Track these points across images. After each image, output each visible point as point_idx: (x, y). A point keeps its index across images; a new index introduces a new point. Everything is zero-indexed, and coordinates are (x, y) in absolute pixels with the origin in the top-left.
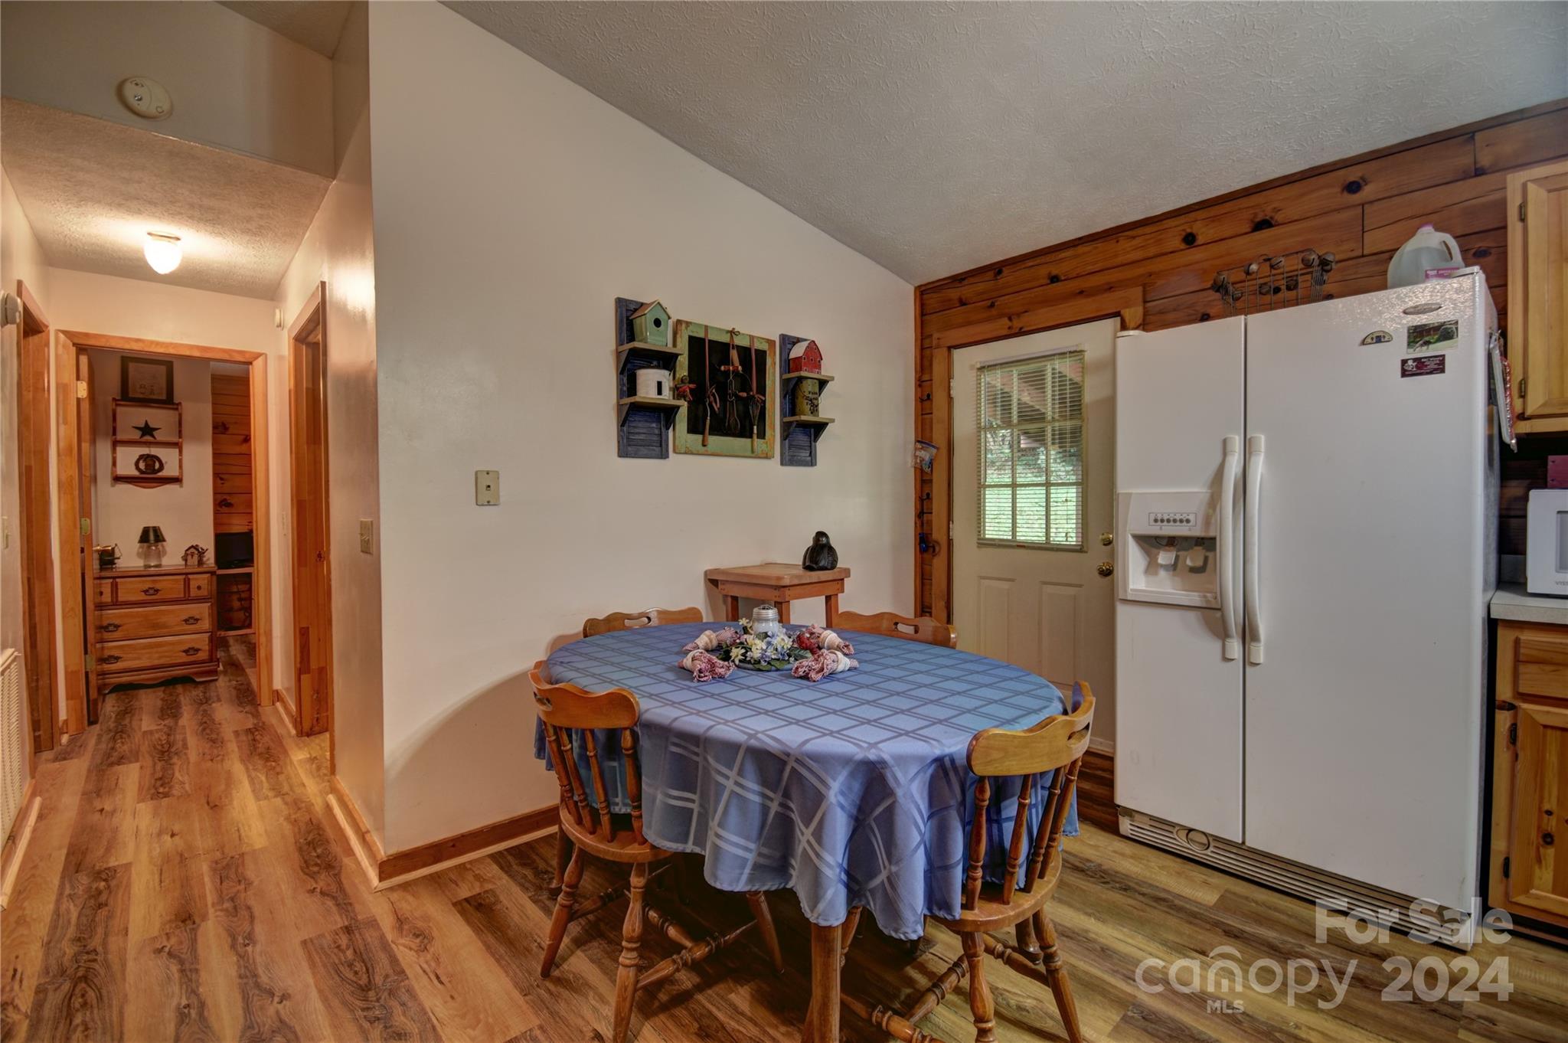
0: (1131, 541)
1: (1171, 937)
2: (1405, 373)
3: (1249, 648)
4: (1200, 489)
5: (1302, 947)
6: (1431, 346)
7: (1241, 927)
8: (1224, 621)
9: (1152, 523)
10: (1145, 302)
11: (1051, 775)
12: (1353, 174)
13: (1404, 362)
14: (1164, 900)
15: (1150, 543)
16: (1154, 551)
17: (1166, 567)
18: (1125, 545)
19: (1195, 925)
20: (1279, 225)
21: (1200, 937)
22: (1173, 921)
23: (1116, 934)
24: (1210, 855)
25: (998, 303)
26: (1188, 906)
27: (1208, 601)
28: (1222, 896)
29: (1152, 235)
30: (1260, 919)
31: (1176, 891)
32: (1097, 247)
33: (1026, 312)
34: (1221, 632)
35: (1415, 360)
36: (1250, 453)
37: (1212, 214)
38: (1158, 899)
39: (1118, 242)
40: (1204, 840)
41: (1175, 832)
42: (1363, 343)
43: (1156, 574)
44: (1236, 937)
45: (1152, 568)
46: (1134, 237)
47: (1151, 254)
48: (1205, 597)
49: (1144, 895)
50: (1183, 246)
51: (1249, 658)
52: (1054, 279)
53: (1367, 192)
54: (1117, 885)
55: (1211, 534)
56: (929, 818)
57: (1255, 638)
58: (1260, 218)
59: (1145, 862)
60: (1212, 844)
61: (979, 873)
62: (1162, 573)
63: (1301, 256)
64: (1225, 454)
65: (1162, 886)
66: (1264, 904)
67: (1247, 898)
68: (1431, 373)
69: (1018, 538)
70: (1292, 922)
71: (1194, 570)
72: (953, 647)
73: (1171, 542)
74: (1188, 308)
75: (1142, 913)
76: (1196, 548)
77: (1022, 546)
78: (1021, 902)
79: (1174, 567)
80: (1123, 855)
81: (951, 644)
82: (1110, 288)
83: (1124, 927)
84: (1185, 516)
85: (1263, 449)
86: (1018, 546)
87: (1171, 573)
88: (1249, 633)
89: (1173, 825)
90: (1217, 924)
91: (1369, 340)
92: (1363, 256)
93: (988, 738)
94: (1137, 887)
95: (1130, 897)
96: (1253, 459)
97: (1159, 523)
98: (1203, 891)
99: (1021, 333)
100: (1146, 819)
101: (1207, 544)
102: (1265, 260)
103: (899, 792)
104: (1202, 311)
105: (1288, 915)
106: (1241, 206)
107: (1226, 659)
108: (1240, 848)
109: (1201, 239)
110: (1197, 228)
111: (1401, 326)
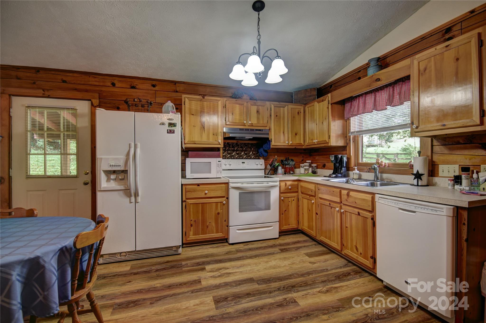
0: (102, 172)
1: (121, 283)
2: (168, 133)
3: (137, 199)
4: (123, 157)
5: (151, 268)
6: (172, 128)
7: (137, 271)
8: (130, 192)
9: (109, 167)
10: (99, 99)
11: (96, 243)
12: (154, 83)
13: (168, 130)
14: (116, 275)
15: (108, 173)
16: (109, 175)
17: (113, 179)
18: (100, 173)
19: (126, 276)
20: (137, 89)
21: (128, 279)
22: (120, 279)
23: (105, 290)
24: (127, 258)
25: (38, 83)
26: (123, 273)
27: (126, 188)
28: (131, 266)
29: (102, 79)
30: (141, 267)
31: (119, 271)
32: (82, 76)
33: (51, 90)
34: (130, 196)
35: (170, 130)
36: (136, 148)
37: (120, 80)
38: (114, 276)
39: (90, 77)
40: (125, 254)
41: (116, 256)
42: (160, 124)
43: (110, 181)
44: (137, 274)
45: (108, 180)
46: (95, 78)
47: (101, 85)
48: (125, 186)
49: (110, 276)
50: (111, 86)
51: (137, 201)
52: (64, 81)
53: (157, 88)
54: (102, 278)
55: (127, 169)
56: (58, 270)
57: (138, 196)
58: (133, 85)
59: (108, 268)
60: (127, 254)
61: (76, 282)
62: (112, 181)
63: (146, 100)
64: (130, 147)
65: (115, 272)
66: (141, 263)
67: (137, 264)
68: (172, 133)
69: (47, 174)
70: (148, 264)
71: (121, 179)
72: (36, 216)
73: (114, 172)
74: (113, 104)
75: (111, 281)
76: (122, 173)
77: (50, 177)
78: (89, 286)
79: (115, 180)
80: (101, 269)
81: (35, 215)
82: (87, 91)
83: (107, 287)
84: (119, 165)
85: (139, 147)
86: (48, 177)
87: (114, 181)
88: (136, 195)
89: (115, 254)
90: (131, 274)
91: (161, 124)
92: (156, 103)
93: (82, 235)
94: (108, 276)
95: (106, 279)
96: (137, 149)
97: (111, 167)
98: (125, 268)
99: (49, 97)
100: (108, 256)
101: (125, 172)
102: (138, 99)
103: (46, 265)
104: (118, 106)
105: (147, 263)
106: (128, 80)
107: (131, 202)
108: (135, 252)
109: (117, 86)
110: (115, 82)
111: (167, 122)
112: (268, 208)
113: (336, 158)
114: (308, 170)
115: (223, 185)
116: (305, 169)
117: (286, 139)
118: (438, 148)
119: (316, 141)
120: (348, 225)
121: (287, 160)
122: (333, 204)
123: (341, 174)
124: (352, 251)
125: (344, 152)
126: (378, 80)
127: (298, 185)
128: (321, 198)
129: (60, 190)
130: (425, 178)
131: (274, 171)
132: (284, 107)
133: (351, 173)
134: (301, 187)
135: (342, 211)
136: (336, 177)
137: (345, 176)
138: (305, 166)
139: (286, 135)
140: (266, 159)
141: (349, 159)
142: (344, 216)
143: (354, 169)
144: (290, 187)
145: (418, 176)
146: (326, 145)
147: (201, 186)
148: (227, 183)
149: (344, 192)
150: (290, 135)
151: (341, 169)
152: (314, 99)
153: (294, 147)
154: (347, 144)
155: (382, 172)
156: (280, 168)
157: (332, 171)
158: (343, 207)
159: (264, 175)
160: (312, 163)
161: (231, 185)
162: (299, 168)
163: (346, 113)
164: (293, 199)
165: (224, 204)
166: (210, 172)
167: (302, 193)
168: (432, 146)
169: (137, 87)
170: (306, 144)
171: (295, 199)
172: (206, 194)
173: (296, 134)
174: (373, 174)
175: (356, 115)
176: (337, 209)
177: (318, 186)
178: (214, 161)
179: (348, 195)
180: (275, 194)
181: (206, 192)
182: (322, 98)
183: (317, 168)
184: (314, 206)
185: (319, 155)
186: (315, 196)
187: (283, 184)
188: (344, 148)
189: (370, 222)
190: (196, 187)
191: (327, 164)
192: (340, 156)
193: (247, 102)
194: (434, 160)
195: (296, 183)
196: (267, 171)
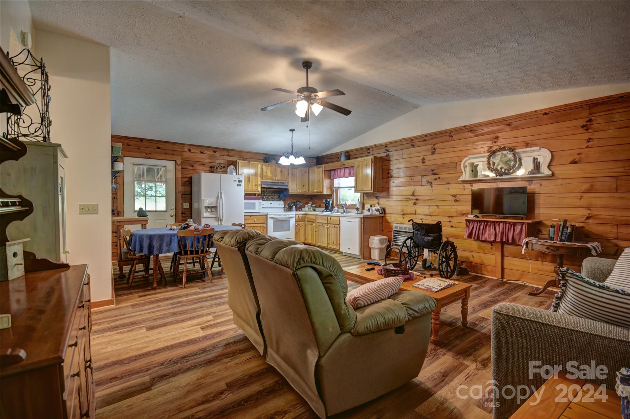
0: (204, 207)
2: (238, 186)
3: (221, 222)
4: (215, 199)
6: (240, 183)
8: (219, 219)
10: (181, 160)
12: (215, 150)
13: (237, 184)
15: (207, 208)
17: (209, 212)
25: (141, 149)
29: (182, 147)
32: (170, 145)
33: (151, 153)
34: (218, 221)
37: (194, 147)
39: (175, 145)
46: (178, 146)
47: (182, 150)
48: (216, 216)
50: (188, 151)
52: (159, 148)
53: (216, 153)
55: (217, 206)
62: (207, 213)
64: (218, 194)
68: (240, 186)
71: (212, 212)
76: (213, 208)
77: (149, 211)
82: (173, 154)
84: (213, 203)
85: (223, 193)
88: (222, 220)
96: (222, 195)
97: (209, 204)
99: (149, 158)
101: (215, 207)
109: (192, 151)
110: (191, 149)
111: (237, 180)
112: (289, 229)
113: (326, 201)
114: (310, 208)
115: (264, 216)
116: (309, 208)
117: (298, 188)
118: (365, 198)
119: (316, 191)
120: (330, 233)
121: (297, 201)
122: (324, 225)
123: (329, 210)
124: (332, 245)
125: (331, 198)
126: (344, 165)
127: (305, 217)
128: (318, 223)
129: (155, 220)
130: (360, 210)
131: (290, 209)
132: (297, 169)
133: (334, 209)
134: (307, 218)
135: (328, 227)
136: (326, 212)
137: (331, 211)
138: (309, 206)
139: (298, 187)
140: (284, 201)
141: (333, 202)
142: (329, 229)
143: (335, 207)
144: (301, 218)
145: (357, 209)
146: (321, 193)
147: (252, 217)
148: (266, 215)
149: (329, 218)
150: (300, 187)
151: (329, 207)
152: (315, 165)
153: (302, 194)
154: (332, 193)
155: (347, 209)
156: (294, 207)
157: (324, 209)
158: (329, 225)
159: (283, 211)
160: (313, 204)
161: (269, 216)
162: (305, 207)
163: (332, 176)
164: (302, 225)
165: (264, 227)
166: (255, 209)
167: (308, 221)
168: (363, 196)
169: (205, 152)
170: (309, 192)
171: (304, 225)
172: (255, 221)
173: (304, 186)
174: (343, 210)
175: (337, 178)
176: (326, 226)
177: (317, 216)
178: (257, 202)
179: (330, 219)
180: (292, 222)
181: (255, 220)
182: (319, 166)
183: (316, 207)
184: (314, 228)
185: (316, 199)
186: (315, 222)
187: (297, 216)
188: (330, 196)
189: (338, 229)
190: (249, 217)
191: (321, 205)
192: (328, 200)
193: (275, 166)
194: (364, 202)
195: (304, 216)
196: (286, 209)
